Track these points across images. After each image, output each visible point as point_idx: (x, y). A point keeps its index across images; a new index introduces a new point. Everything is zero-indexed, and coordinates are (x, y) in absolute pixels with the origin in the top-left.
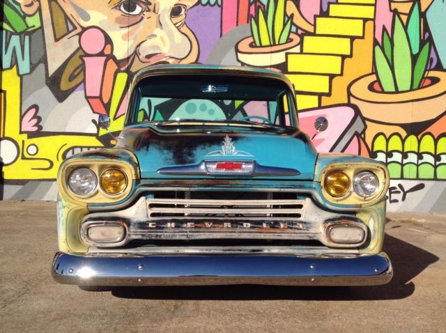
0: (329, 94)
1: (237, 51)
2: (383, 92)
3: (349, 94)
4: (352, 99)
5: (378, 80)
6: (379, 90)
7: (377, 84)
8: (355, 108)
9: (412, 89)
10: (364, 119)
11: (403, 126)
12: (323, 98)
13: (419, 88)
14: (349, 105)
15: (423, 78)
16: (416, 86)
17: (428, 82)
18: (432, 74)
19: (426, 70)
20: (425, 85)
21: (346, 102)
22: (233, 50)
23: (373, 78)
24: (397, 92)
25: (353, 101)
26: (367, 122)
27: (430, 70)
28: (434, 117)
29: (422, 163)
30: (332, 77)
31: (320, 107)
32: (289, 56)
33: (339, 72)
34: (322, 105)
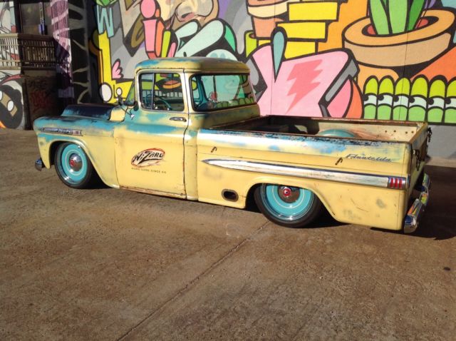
0: (325, 40)
1: (248, 5)
2: (376, 35)
3: (344, 39)
4: (346, 43)
5: (372, 24)
6: (373, 33)
7: (371, 27)
8: (349, 52)
9: (406, 31)
10: (357, 63)
11: (395, 69)
12: (320, 44)
13: (414, 30)
14: (343, 49)
15: (420, 18)
16: (411, 27)
17: (424, 22)
18: (429, 13)
19: (423, 9)
20: (421, 26)
21: (340, 46)
22: (245, 4)
23: (368, 21)
24: (391, 34)
25: (347, 45)
26: (360, 66)
27: (428, 9)
28: (429, 59)
29: (413, 106)
30: (328, 23)
31: (317, 53)
32: (290, 6)
33: (335, 18)
34: (319, 50)
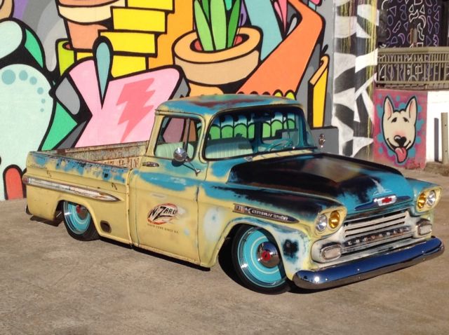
0: (155, 55)
1: (58, 3)
2: (203, 51)
3: (174, 55)
4: (176, 59)
5: (199, 39)
6: (200, 49)
7: (197, 42)
8: (180, 69)
9: (227, 48)
10: (188, 82)
11: (221, 87)
12: (151, 59)
13: (233, 47)
14: (174, 66)
15: (236, 35)
16: (230, 45)
17: (240, 39)
18: (243, 31)
19: (238, 27)
20: (237, 43)
21: (171, 63)
22: (54, 2)
23: (194, 36)
24: (215, 51)
25: (178, 62)
26: (191, 85)
27: (241, 27)
28: (245, 77)
29: (237, 125)
30: (157, 34)
31: (148, 70)
32: (114, 10)
33: (163, 30)
34: (150, 68)
